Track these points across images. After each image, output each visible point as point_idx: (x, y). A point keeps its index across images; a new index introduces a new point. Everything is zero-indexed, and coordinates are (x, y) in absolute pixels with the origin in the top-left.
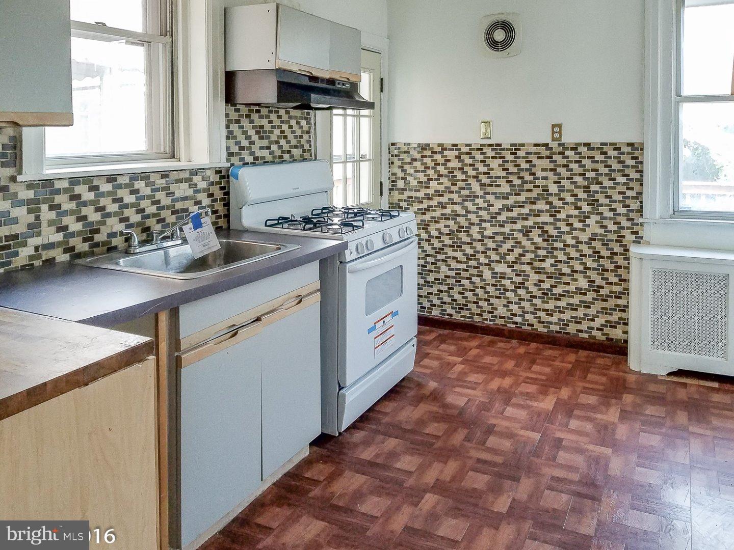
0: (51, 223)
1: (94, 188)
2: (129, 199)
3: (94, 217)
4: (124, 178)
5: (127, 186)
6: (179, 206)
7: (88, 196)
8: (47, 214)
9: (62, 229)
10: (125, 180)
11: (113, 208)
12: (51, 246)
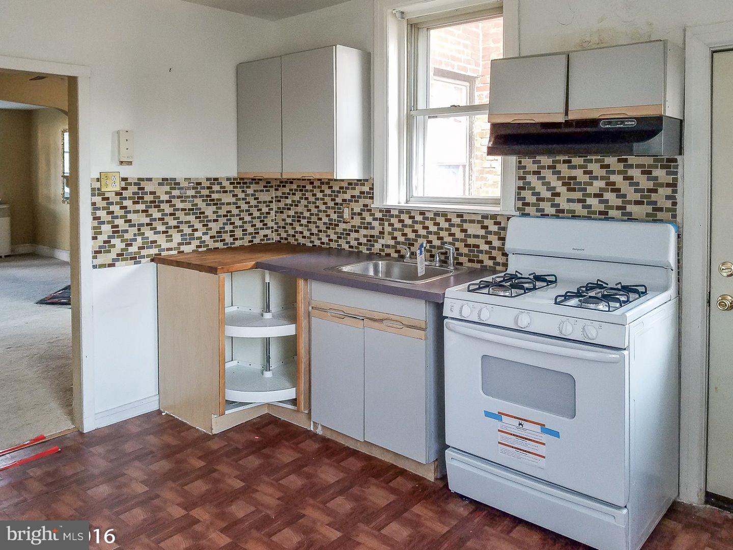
0: (389, 233)
1: (412, 217)
2: (433, 229)
3: (411, 236)
4: (430, 213)
5: (432, 219)
6: (471, 241)
7: (408, 222)
8: (388, 229)
9: (394, 238)
10: (431, 215)
11: (423, 232)
12: (388, 246)
